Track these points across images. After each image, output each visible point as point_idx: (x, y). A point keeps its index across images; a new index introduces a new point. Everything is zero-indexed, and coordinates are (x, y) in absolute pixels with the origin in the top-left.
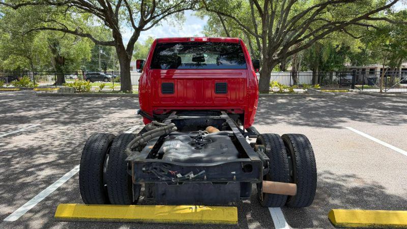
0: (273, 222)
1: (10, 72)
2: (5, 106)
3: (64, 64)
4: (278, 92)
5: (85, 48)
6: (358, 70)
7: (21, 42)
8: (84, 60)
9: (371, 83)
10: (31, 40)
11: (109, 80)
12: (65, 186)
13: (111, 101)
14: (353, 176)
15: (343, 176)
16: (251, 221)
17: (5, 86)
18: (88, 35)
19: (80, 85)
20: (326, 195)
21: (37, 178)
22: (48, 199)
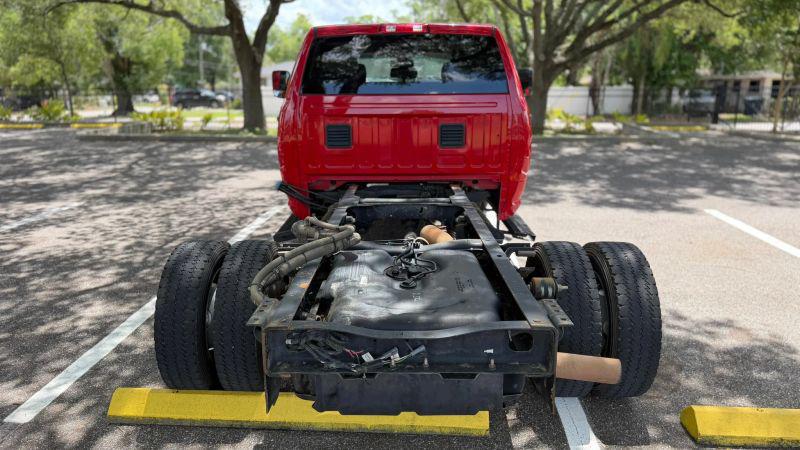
0: (563, 430)
1: (25, 89)
2: (15, 161)
3: (129, 73)
4: (564, 131)
5: (171, 39)
6: (726, 82)
7: (40, 28)
8: (169, 63)
9: (751, 110)
10: (61, 24)
11: (220, 105)
12: (131, 341)
13: (224, 152)
14: (729, 324)
15: (706, 324)
16: (517, 429)
17: (14, 117)
18: (176, 14)
19: (162, 115)
20: (673, 368)
21: (75, 324)
22: (96, 370)
